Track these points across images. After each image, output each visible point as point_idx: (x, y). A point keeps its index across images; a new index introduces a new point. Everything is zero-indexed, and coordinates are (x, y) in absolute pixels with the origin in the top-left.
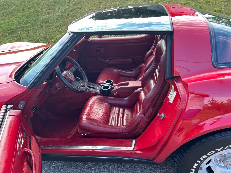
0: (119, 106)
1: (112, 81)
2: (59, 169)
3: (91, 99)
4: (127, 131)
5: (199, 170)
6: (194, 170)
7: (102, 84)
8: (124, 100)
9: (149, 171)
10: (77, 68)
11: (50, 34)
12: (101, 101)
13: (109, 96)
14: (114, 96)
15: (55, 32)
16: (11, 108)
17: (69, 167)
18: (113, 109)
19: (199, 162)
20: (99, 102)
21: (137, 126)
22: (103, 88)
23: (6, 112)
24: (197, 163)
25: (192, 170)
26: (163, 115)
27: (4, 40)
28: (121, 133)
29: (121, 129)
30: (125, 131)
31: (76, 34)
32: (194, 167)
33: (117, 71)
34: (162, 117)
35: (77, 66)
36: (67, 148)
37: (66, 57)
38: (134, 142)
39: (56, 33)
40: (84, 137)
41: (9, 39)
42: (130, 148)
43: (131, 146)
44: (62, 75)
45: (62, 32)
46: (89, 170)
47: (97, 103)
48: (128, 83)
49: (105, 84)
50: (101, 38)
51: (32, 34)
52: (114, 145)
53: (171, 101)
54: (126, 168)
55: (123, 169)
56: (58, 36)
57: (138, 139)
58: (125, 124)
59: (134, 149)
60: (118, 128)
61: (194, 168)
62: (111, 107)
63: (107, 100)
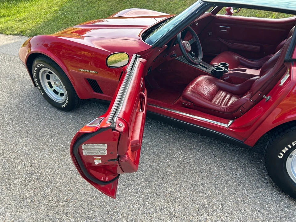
0: (227, 91)
1: (228, 65)
2: (154, 130)
3: (200, 77)
4: (227, 111)
5: (288, 157)
6: (282, 155)
7: (215, 65)
8: (235, 86)
9: (239, 157)
10: (196, 42)
11: (171, 7)
12: (210, 82)
13: (220, 79)
14: (224, 80)
15: (178, 4)
16: (139, 57)
17: (163, 131)
18: (220, 92)
19: (290, 147)
20: (207, 81)
21: (239, 108)
22: (216, 69)
23: (136, 59)
24: (288, 147)
25: (281, 154)
26: (269, 97)
27: (122, 6)
28: (221, 111)
29: (222, 108)
30: (225, 111)
31: (206, 3)
32: (284, 151)
33: (238, 58)
34: (267, 99)
35: (196, 39)
36: (168, 110)
37: (188, 27)
38: (231, 122)
39: (178, 6)
40: (185, 106)
41: (127, 6)
42: (226, 126)
43: (227, 124)
44: (182, 43)
45: (185, 6)
46: (180, 139)
47: (205, 82)
48: (246, 70)
49: (219, 65)
50: (231, 16)
51: (152, 3)
53: (282, 84)
54: (215, 149)
55: (212, 148)
56: (180, 10)
57: (235, 120)
59: (229, 126)
60: (219, 107)
61: (283, 153)
62: (218, 90)
63: (216, 82)
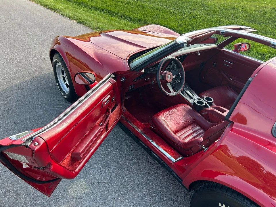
1: (213, 100)
4: (183, 147)
7: (200, 98)
13: (199, 112)
14: (202, 115)
21: (191, 148)
22: (198, 102)
23: (108, 78)
29: (179, 142)
35: (182, 71)
38: (180, 158)
40: (151, 129)
42: (174, 160)
48: (226, 111)
49: (203, 99)
50: (238, 53)
52: (165, 149)
57: (185, 158)
58: (187, 141)
62: (193, 123)
